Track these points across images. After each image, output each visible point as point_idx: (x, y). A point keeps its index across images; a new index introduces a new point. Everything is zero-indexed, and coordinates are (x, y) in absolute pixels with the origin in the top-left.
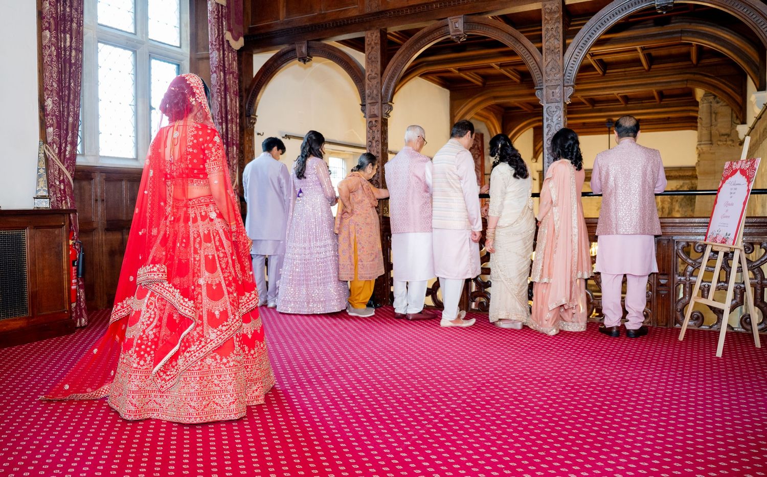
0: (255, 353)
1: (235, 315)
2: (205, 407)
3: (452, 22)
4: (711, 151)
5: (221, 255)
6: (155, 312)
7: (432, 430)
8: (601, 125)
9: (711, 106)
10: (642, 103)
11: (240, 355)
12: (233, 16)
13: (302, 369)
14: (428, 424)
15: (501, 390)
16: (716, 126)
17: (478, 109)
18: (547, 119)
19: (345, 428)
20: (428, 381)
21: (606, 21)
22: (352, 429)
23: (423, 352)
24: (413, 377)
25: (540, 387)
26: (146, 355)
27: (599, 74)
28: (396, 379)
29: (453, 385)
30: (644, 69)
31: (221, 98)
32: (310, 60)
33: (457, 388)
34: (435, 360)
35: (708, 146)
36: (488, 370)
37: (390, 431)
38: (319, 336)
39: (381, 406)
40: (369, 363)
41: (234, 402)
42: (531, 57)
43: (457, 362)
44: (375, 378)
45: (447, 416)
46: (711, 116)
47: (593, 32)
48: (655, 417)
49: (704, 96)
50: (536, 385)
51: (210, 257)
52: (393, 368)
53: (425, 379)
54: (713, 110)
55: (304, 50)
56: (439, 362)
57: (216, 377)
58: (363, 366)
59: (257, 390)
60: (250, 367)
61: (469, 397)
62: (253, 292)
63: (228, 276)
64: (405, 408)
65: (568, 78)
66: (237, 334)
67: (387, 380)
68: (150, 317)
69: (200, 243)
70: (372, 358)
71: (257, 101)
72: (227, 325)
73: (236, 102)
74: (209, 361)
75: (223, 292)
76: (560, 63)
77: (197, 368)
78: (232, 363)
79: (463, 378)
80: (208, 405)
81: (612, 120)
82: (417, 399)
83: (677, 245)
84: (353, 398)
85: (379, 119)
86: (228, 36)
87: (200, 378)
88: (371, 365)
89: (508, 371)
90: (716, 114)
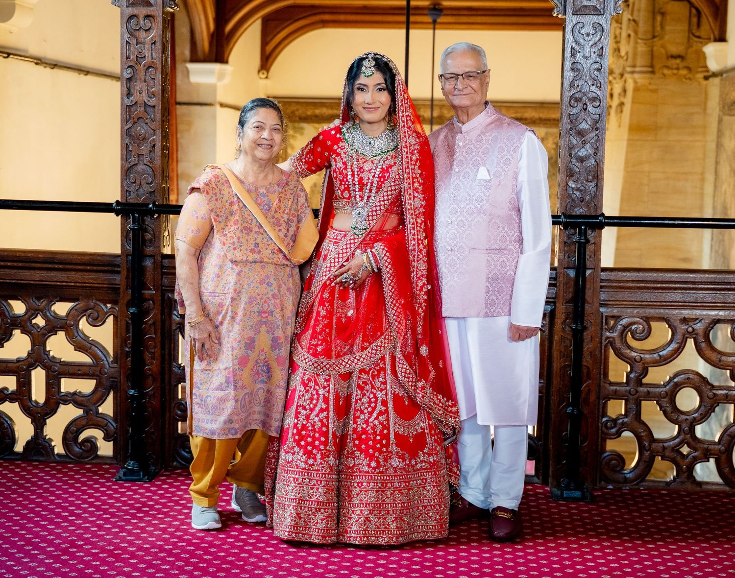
4: (650, 87)
16: (662, 38)
35: (648, 75)
46: (654, 18)
54: (657, 10)
90: (663, 14)
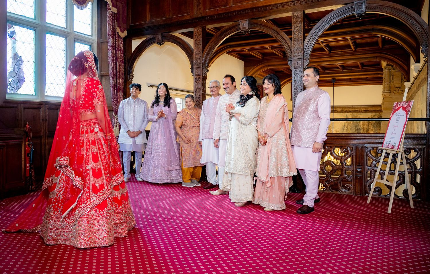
0: (122, 208)
1: (108, 187)
2: (89, 239)
3: (242, 23)
4: (390, 97)
5: (102, 153)
6: (64, 184)
7: (220, 253)
8: (329, 81)
9: (390, 71)
10: (352, 69)
11: (111, 210)
12: (121, 19)
13: (151, 216)
14: (219, 250)
15: (263, 230)
16: (393, 82)
17: (260, 72)
18: (294, 78)
19: (171, 251)
20: (221, 225)
21: (328, 23)
22: (175, 252)
23: (221, 208)
24: (214, 223)
25: (284, 229)
26: (58, 208)
27: (327, 53)
28: (203, 223)
29: (236, 227)
30: (353, 50)
31: (114, 64)
32: (163, 44)
33: (237, 229)
34: (227, 213)
35: (389, 93)
36: (256, 219)
37: (196, 253)
38: (164, 198)
39: (193, 239)
40: (189, 214)
41: (106, 237)
42: (285, 43)
43: (239, 214)
44: (192, 222)
45: (230, 245)
46: (390, 77)
47: (321, 29)
48: (349, 248)
49: (386, 66)
50: (283, 228)
51: (95, 154)
52: (203, 217)
53: (220, 223)
54: (391, 74)
55: (160, 38)
56: (229, 214)
57: (96, 222)
58: (186, 215)
59: (123, 228)
60: (119, 216)
61: (244, 234)
62: (120, 174)
63: (105, 164)
64: (206, 240)
65: (306, 54)
66: (109, 198)
67: (198, 224)
68: (60, 187)
69: (89, 145)
70: (192, 211)
71: (134, 66)
72: (103, 192)
73: (122, 67)
74: (92, 212)
75: (102, 173)
76: (302, 46)
77: (85, 217)
78: (106, 214)
79: (241, 223)
80: (91, 238)
81: (335, 78)
82: (214, 235)
83: (367, 149)
84: (178, 234)
85: (201, 77)
86: (118, 30)
87: (87, 222)
88: (191, 215)
89: (268, 219)
90: (393, 75)
